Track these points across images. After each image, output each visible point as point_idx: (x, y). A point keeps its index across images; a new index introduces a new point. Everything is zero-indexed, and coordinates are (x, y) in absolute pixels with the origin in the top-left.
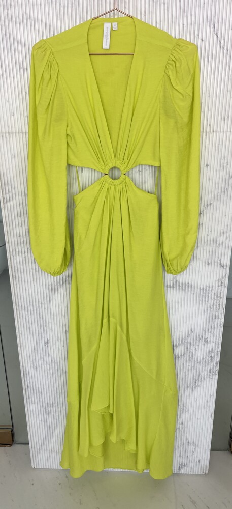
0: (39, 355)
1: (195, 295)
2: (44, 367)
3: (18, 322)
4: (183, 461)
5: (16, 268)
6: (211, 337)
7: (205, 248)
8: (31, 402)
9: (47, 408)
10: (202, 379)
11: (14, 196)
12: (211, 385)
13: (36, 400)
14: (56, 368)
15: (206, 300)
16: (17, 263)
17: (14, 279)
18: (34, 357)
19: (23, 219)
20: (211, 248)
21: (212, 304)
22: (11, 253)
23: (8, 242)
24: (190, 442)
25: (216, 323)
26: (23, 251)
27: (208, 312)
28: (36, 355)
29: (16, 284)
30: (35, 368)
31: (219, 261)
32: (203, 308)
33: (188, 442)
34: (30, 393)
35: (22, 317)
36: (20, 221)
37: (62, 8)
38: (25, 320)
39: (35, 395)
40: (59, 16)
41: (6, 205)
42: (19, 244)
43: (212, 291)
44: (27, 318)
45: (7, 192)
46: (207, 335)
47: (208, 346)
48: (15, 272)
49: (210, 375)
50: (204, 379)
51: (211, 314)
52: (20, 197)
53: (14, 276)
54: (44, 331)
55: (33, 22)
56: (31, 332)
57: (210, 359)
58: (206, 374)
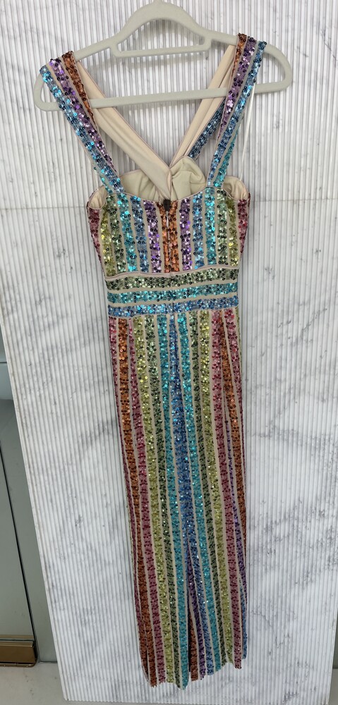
0: (68, 539)
1: (304, 447)
2: (76, 556)
3: (33, 491)
4: (292, 689)
5: (27, 413)
6: (329, 509)
8: (58, 607)
9: (82, 617)
10: (318, 572)
11: (19, 305)
12: (332, 580)
13: (65, 605)
14: (95, 558)
15: (321, 455)
16: (28, 405)
17: (25, 428)
18: (60, 543)
19: (34, 339)
21: (330, 460)
22: (19, 391)
23: (13, 374)
24: (300, 662)
26: (36, 386)
27: (325, 472)
28: (64, 540)
29: (28, 436)
30: (62, 558)
32: (316, 466)
33: (298, 663)
34: (56, 595)
35: (39, 485)
36: (30, 343)
37: (81, 13)
38: (43, 488)
39: (64, 598)
40: (76, 24)
41: (7, 318)
42: (30, 377)
43: (329, 441)
44: (47, 486)
45: (8, 299)
46: (323, 507)
47: (325, 523)
48: (25, 417)
49: (329, 565)
50: (320, 571)
52: (29, 307)
53: (24, 425)
54: (73, 505)
55: (36, 36)
56: (55, 506)
57: (328, 541)
58: (322, 564)
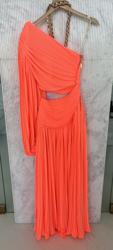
0: (20, 166)
1: (93, 135)
2: (22, 172)
3: (10, 150)
5: (9, 124)
6: (100, 155)
7: (97, 113)
8: (15, 190)
9: (23, 193)
11: (9, 89)
12: (101, 179)
13: (18, 189)
14: (28, 172)
15: (98, 138)
16: (10, 121)
17: (8, 129)
18: (17, 167)
19: (13, 100)
20: (100, 113)
21: (101, 139)
22: (7, 116)
23: (6, 111)
25: (103, 149)
26: (13, 115)
28: (18, 166)
29: (9, 131)
30: (18, 172)
31: (104, 119)
32: (97, 142)
33: (91, 207)
34: (15, 185)
35: (11, 148)
36: (11, 101)
38: (13, 149)
39: (17, 186)
41: (5, 93)
42: (11, 112)
43: (101, 133)
45: (6, 87)
46: (99, 154)
47: (99, 160)
48: (9, 125)
49: (100, 174)
50: (98, 176)
51: (100, 144)
52: (12, 90)
53: (8, 128)
54: (22, 154)
56: (16, 155)
57: (100, 166)
58: (98, 173)
